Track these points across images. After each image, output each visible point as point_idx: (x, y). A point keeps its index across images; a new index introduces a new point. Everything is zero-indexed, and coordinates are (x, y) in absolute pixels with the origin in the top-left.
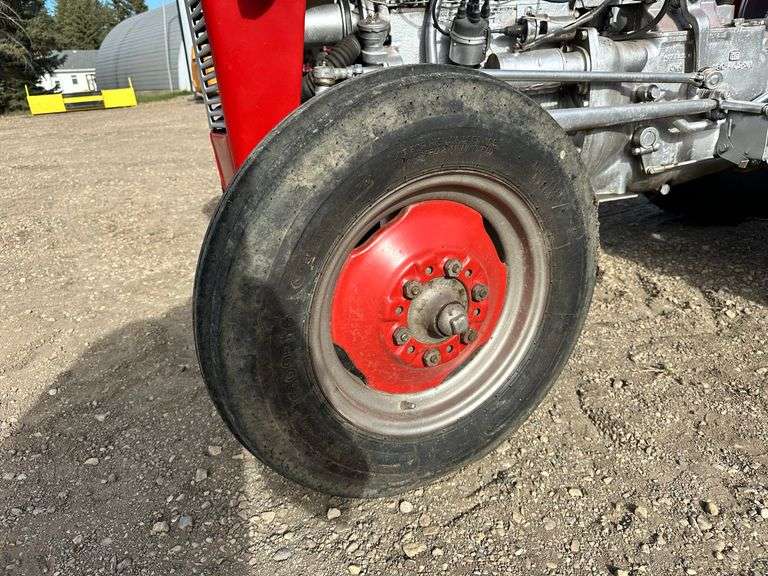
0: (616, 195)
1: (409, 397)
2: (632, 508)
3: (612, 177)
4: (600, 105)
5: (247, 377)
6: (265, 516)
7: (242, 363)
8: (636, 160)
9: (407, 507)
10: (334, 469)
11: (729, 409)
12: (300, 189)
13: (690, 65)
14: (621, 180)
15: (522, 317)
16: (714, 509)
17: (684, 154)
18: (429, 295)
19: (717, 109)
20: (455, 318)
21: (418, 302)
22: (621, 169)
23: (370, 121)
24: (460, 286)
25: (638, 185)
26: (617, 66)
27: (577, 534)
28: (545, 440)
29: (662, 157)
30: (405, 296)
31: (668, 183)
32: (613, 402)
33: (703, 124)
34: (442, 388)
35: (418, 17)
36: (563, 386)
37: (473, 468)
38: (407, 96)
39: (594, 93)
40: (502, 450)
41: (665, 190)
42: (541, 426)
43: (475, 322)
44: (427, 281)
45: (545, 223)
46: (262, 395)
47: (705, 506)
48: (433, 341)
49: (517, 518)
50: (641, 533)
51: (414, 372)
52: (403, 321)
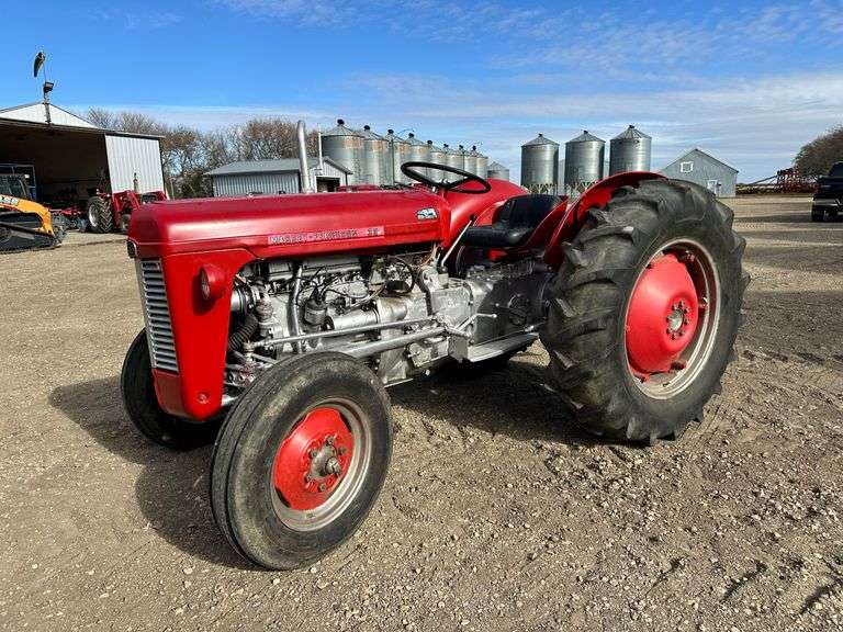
0: (401, 380)
1: (309, 511)
2: (421, 545)
3: (399, 370)
4: (387, 338)
5: (245, 507)
6: (238, 592)
7: (243, 501)
8: (410, 361)
9: (314, 570)
10: (280, 551)
11: (466, 493)
12: (269, 418)
13: (430, 312)
14: (403, 371)
15: (362, 459)
16: (456, 537)
17: (434, 354)
18: (320, 455)
19: (445, 331)
20: (333, 464)
21: (315, 460)
22: (402, 365)
23: (295, 384)
24: (333, 448)
25: (412, 373)
26: (392, 317)
27: (398, 561)
28: (378, 525)
29: (423, 357)
30: (310, 456)
31: (430, 368)
32: (410, 500)
33: (439, 339)
34: (325, 504)
35: (286, 298)
36: (384, 497)
37: (344, 546)
38: (309, 372)
39: (382, 332)
40: (357, 535)
41: (428, 373)
42: (375, 519)
43: (342, 465)
44: (319, 449)
45: (369, 413)
46: (251, 516)
47: (452, 538)
48: (323, 478)
49: (370, 562)
50: (425, 554)
51: (315, 496)
52: (309, 470)
